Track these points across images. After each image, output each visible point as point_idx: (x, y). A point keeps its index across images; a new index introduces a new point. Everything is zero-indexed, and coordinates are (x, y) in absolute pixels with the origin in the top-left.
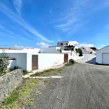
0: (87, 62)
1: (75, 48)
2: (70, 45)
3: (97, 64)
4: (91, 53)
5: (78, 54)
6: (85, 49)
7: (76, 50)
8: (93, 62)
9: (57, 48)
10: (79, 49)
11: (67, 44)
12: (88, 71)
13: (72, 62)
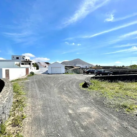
0: (42, 74)
1: (32, 63)
2: (26, 60)
3: (48, 74)
4: (45, 67)
5: (36, 68)
6: (41, 63)
7: (33, 65)
8: (47, 73)
9: (16, 63)
10: (36, 64)
11: (24, 58)
12: (43, 77)
13: (32, 74)
